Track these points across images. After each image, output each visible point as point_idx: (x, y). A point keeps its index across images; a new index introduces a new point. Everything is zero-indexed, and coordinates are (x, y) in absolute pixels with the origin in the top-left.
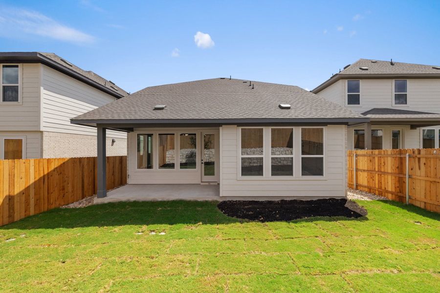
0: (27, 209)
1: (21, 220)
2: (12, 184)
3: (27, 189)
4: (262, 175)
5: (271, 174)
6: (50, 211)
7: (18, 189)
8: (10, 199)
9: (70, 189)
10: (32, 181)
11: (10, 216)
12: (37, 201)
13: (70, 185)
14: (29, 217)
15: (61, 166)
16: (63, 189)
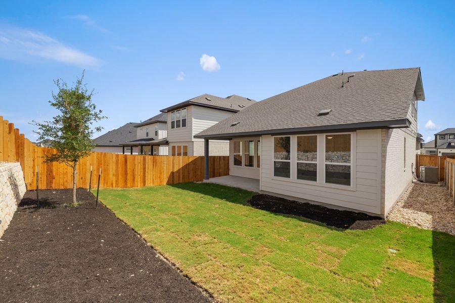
0: (179, 180)
1: (177, 184)
2: (173, 167)
3: (179, 170)
4: (289, 177)
5: (296, 178)
6: (189, 183)
7: (176, 170)
8: (173, 173)
9: (199, 173)
10: (181, 167)
11: (173, 181)
12: (183, 176)
13: (199, 171)
14: (180, 183)
15: (194, 160)
16: (196, 173)
